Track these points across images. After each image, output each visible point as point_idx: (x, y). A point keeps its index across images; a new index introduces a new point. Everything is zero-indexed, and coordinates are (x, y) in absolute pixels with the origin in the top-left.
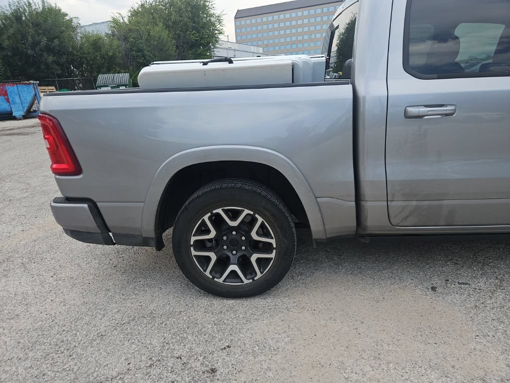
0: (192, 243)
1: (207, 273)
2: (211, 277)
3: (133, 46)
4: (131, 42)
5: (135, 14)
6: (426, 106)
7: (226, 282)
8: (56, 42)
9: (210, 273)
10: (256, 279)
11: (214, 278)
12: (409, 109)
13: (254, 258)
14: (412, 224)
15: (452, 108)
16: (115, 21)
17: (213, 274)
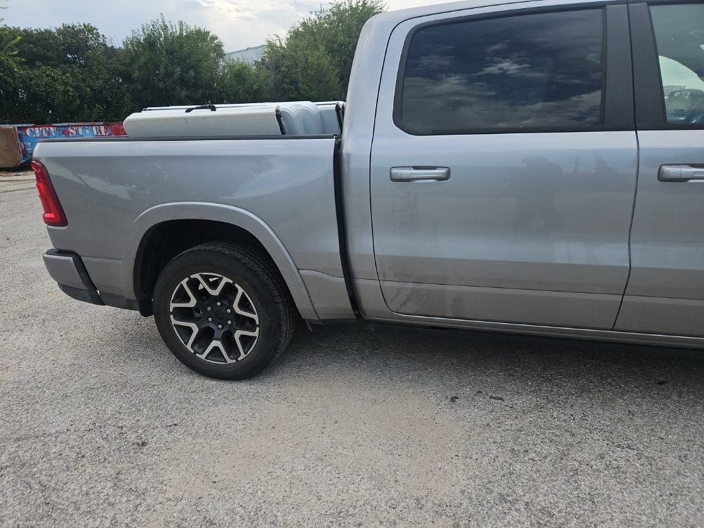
0: (171, 310)
1: (189, 346)
2: (193, 352)
3: (285, 77)
4: (283, 72)
5: (296, 35)
6: (415, 168)
7: (208, 359)
8: (192, 73)
9: (192, 346)
10: (239, 359)
11: (195, 352)
12: (394, 171)
13: (238, 334)
14: (414, 312)
15: (443, 171)
16: (271, 45)
17: (196, 347)
